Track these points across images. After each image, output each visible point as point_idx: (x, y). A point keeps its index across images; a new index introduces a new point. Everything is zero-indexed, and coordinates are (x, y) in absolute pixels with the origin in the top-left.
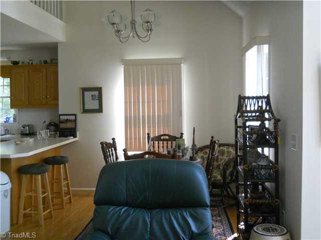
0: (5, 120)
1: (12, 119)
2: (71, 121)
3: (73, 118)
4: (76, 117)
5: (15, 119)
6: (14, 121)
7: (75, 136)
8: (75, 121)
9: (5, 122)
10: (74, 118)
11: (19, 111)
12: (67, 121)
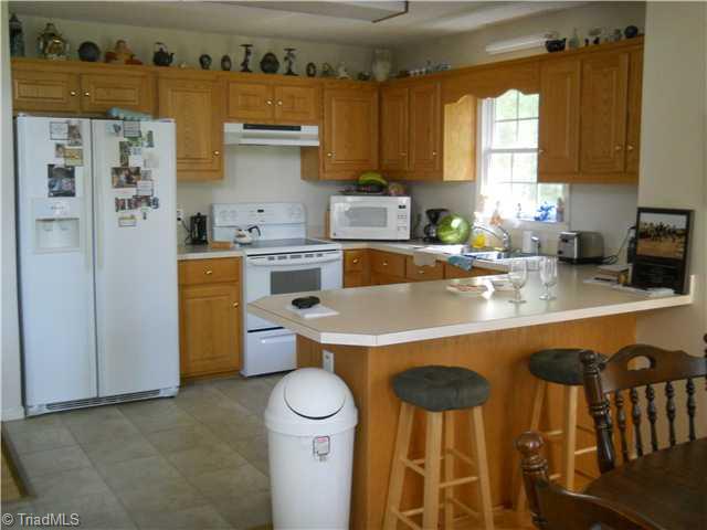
0: (538, 215)
1: (553, 213)
2: (673, 233)
3: (679, 222)
4: (689, 223)
5: (560, 212)
6: (557, 218)
7: (681, 289)
8: (686, 234)
9: (537, 219)
10: (684, 226)
11: (571, 189)
12: (661, 231)
